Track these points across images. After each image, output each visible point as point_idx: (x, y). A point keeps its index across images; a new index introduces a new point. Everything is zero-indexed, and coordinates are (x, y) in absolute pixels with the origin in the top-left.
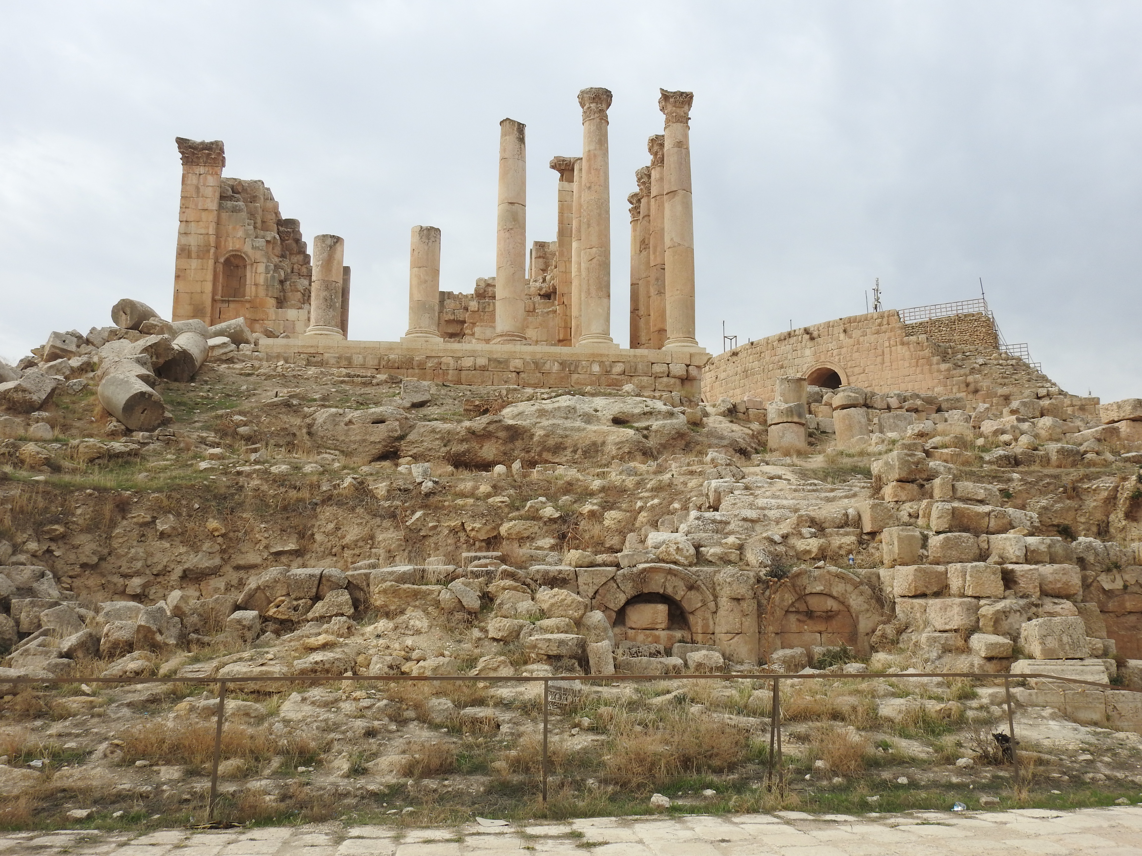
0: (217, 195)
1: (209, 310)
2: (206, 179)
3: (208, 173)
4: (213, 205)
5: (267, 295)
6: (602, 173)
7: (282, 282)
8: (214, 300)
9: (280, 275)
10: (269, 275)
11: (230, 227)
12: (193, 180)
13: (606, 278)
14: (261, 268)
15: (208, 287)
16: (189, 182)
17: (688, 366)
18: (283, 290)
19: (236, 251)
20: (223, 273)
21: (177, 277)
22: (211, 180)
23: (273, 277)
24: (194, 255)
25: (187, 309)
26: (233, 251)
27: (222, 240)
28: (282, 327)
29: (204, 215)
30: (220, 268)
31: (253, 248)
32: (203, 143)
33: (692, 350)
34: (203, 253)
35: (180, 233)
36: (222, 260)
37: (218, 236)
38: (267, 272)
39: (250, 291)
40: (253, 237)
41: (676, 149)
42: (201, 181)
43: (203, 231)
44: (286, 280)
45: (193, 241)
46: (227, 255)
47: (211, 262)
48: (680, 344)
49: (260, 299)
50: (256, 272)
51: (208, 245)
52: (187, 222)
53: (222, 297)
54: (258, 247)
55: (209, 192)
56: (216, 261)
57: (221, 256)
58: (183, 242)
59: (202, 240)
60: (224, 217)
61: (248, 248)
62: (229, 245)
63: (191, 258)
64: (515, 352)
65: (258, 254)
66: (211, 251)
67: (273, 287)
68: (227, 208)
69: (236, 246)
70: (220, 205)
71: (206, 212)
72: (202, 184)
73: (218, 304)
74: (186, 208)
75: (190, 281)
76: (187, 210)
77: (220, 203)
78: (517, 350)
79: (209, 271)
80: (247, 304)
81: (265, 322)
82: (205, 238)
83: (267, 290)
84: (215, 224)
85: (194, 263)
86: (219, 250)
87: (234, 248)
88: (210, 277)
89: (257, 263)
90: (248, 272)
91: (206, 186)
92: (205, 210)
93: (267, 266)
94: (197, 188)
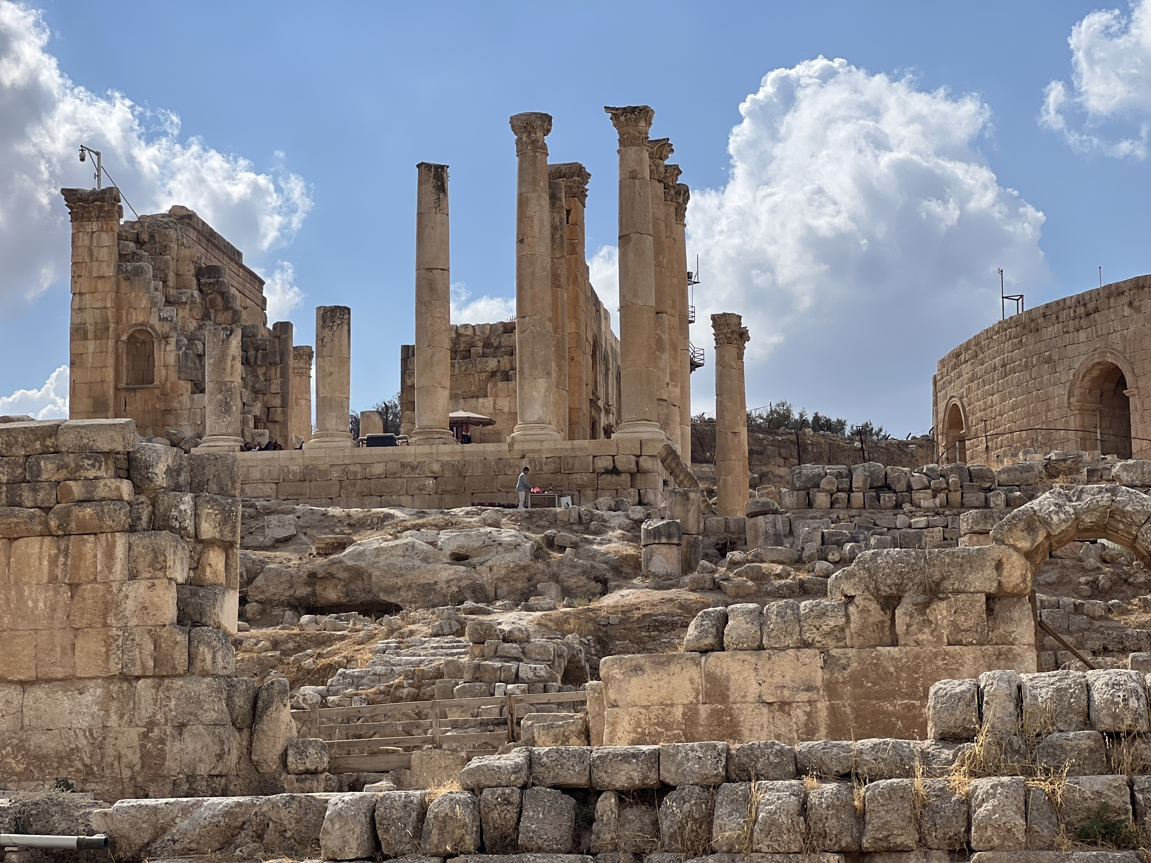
0: (115, 256)
1: (111, 402)
2: (99, 237)
3: (101, 230)
4: (109, 271)
5: (179, 378)
8: (117, 389)
10: (181, 353)
11: (133, 295)
12: (84, 240)
14: (171, 345)
15: (110, 374)
16: (80, 243)
17: (638, 456)
19: (141, 324)
20: (128, 354)
21: (72, 364)
22: (107, 239)
23: (186, 354)
24: (90, 335)
25: (86, 403)
26: (136, 324)
27: (124, 312)
29: (100, 283)
30: (122, 348)
31: (161, 319)
32: (94, 193)
34: (102, 331)
35: (73, 310)
36: (124, 338)
37: (118, 306)
38: (178, 347)
39: (160, 374)
40: (160, 305)
42: (95, 241)
43: (99, 304)
45: (90, 318)
46: (131, 331)
47: (111, 343)
49: (171, 383)
50: (165, 351)
51: (106, 322)
52: (80, 294)
53: (127, 384)
54: (167, 318)
55: (103, 254)
56: (117, 340)
57: (123, 333)
58: (77, 321)
59: (99, 316)
60: (124, 285)
61: (154, 320)
62: (132, 319)
63: (88, 339)
64: (431, 453)
65: (166, 327)
66: (111, 329)
67: (186, 366)
68: (127, 271)
69: (141, 319)
70: (119, 269)
71: (103, 280)
72: (95, 245)
73: (123, 394)
74: (78, 276)
75: (87, 368)
76: (80, 279)
77: (119, 266)
78: (434, 451)
79: (109, 354)
80: (157, 392)
81: (179, 411)
82: (103, 313)
83: (179, 371)
84: (113, 295)
85: (91, 345)
86: (121, 326)
87: (138, 322)
88: (111, 361)
89: (166, 338)
90: (156, 350)
91: (100, 246)
92: (101, 277)
93: (177, 341)
94: (90, 250)
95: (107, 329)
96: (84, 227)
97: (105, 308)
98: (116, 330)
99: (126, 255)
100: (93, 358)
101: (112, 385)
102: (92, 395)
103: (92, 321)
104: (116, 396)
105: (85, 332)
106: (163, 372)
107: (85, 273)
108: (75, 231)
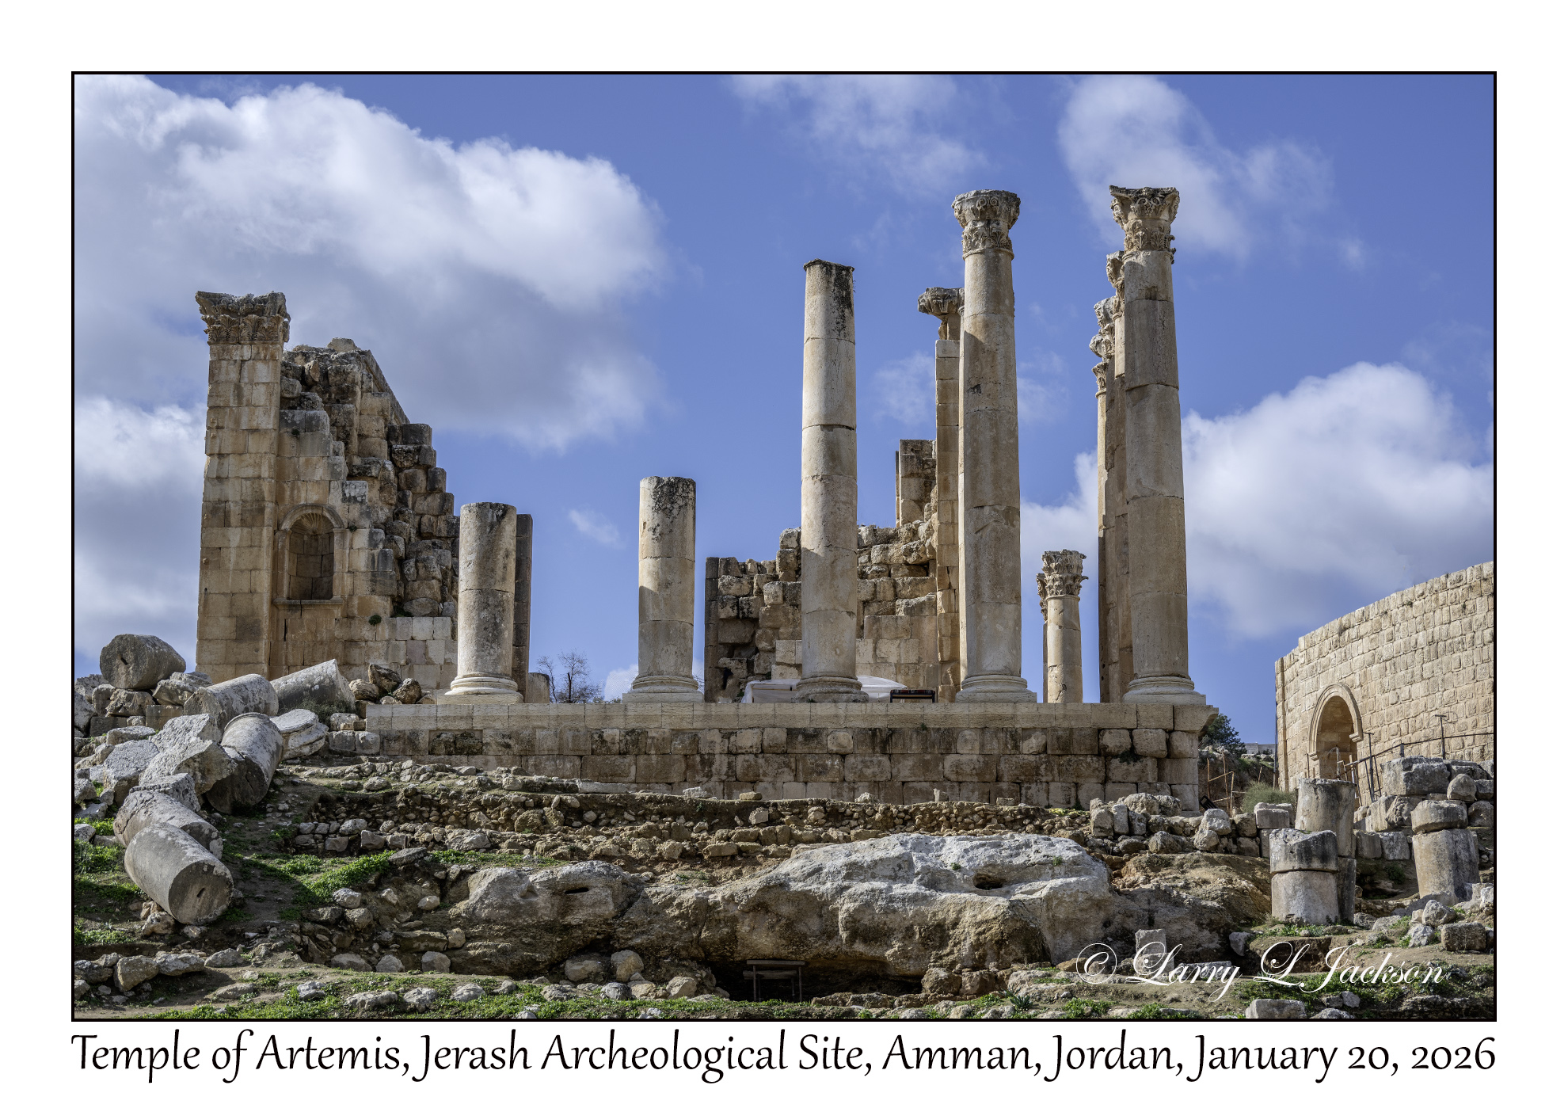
0: (276, 400)
1: (265, 625)
2: (254, 368)
3: (255, 359)
4: (267, 421)
5: (373, 591)
6: (999, 358)
7: (401, 562)
8: (273, 605)
9: (396, 549)
10: (376, 552)
11: (302, 460)
12: (229, 373)
13: (1010, 564)
14: (361, 539)
15: (264, 582)
16: (222, 377)
17: (1169, 732)
18: (403, 579)
19: (313, 506)
20: (290, 551)
21: (205, 565)
22: (264, 373)
23: (384, 554)
24: (234, 520)
25: (224, 626)
26: (306, 506)
27: (287, 488)
28: (402, 653)
29: (252, 443)
30: (285, 543)
31: (346, 499)
32: (247, 300)
33: (1179, 700)
34: (253, 514)
35: (208, 479)
36: (287, 525)
37: (280, 476)
38: (373, 544)
39: (342, 583)
40: (343, 477)
41: (1144, 303)
42: (245, 374)
43: (250, 473)
44: (407, 557)
45: (233, 492)
46: (297, 517)
47: (266, 533)
48: (1154, 689)
49: (360, 598)
50: (351, 548)
51: (260, 500)
52: (221, 455)
53: (288, 598)
54: (355, 498)
55: (260, 395)
56: (277, 529)
57: (285, 517)
58: (214, 496)
59: (249, 490)
60: (289, 441)
61: (335, 500)
62: (299, 497)
63: (229, 526)
64: (836, 716)
65: (355, 511)
66: (268, 511)
67: (384, 573)
68: (294, 423)
69: (314, 497)
70: (281, 419)
71: (256, 435)
72: (246, 380)
73: (283, 613)
74: (218, 428)
75: (228, 570)
76: (220, 433)
77: (281, 414)
78: (841, 712)
79: (264, 550)
80: (338, 612)
81: (370, 644)
82: (255, 486)
83: (374, 581)
84: (273, 458)
85: (235, 536)
86: (281, 508)
87: (310, 502)
88: (266, 561)
89: (353, 528)
90: (336, 547)
91: (253, 383)
92: (254, 431)
93: (371, 535)
94: (238, 389)
95: (261, 510)
96: (229, 352)
97: (259, 477)
98: (274, 513)
99: (289, 399)
100: (239, 556)
101: (266, 597)
102: (235, 613)
103: (238, 498)
104: (271, 617)
105: (226, 515)
106: (348, 580)
107: (228, 423)
108: (215, 358)
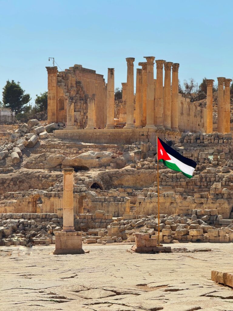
0: (56, 82)
1: (56, 114)
2: (53, 77)
4: (55, 85)
11: (60, 90)
15: (55, 108)
16: (49, 79)
19: (62, 97)
20: (59, 103)
27: (58, 94)
37: (57, 92)
40: (65, 92)
46: (60, 98)
51: (55, 96)
53: (59, 110)
54: (67, 95)
55: (54, 81)
56: (57, 100)
58: (49, 96)
60: (58, 87)
61: (64, 96)
62: (60, 95)
64: (109, 131)
65: (67, 97)
68: (59, 85)
69: (62, 95)
70: (57, 84)
79: (55, 103)
84: (56, 90)
88: (56, 105)
89: (67, 100)
90: (65, 102)
91: (53, 79)
92: (53, 86)
93: (69, 100)
94: (51, 80)
95: (55, 97)
96: (50, 75)
97: (54, 93)
98: (57, 97)
99: (59, 81)
100: (52, 104)
101: (56, 110)
102: (52, 112)
103: (52, 96)
104: (57, 112)
105: (51, 98)
106: (66, 107)
107: (50, 85)
